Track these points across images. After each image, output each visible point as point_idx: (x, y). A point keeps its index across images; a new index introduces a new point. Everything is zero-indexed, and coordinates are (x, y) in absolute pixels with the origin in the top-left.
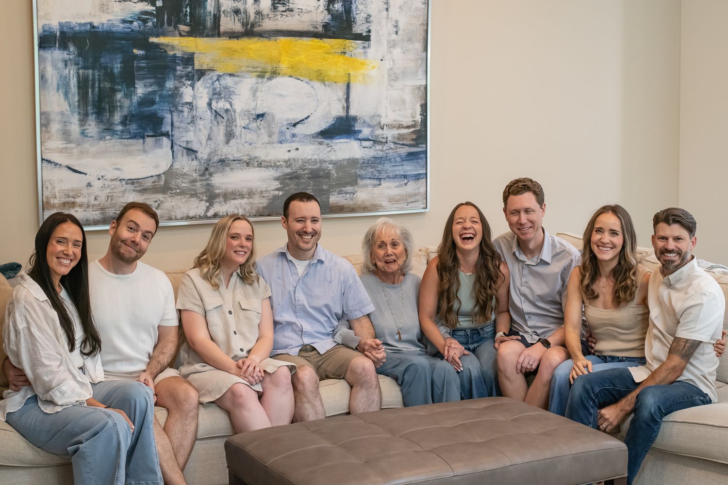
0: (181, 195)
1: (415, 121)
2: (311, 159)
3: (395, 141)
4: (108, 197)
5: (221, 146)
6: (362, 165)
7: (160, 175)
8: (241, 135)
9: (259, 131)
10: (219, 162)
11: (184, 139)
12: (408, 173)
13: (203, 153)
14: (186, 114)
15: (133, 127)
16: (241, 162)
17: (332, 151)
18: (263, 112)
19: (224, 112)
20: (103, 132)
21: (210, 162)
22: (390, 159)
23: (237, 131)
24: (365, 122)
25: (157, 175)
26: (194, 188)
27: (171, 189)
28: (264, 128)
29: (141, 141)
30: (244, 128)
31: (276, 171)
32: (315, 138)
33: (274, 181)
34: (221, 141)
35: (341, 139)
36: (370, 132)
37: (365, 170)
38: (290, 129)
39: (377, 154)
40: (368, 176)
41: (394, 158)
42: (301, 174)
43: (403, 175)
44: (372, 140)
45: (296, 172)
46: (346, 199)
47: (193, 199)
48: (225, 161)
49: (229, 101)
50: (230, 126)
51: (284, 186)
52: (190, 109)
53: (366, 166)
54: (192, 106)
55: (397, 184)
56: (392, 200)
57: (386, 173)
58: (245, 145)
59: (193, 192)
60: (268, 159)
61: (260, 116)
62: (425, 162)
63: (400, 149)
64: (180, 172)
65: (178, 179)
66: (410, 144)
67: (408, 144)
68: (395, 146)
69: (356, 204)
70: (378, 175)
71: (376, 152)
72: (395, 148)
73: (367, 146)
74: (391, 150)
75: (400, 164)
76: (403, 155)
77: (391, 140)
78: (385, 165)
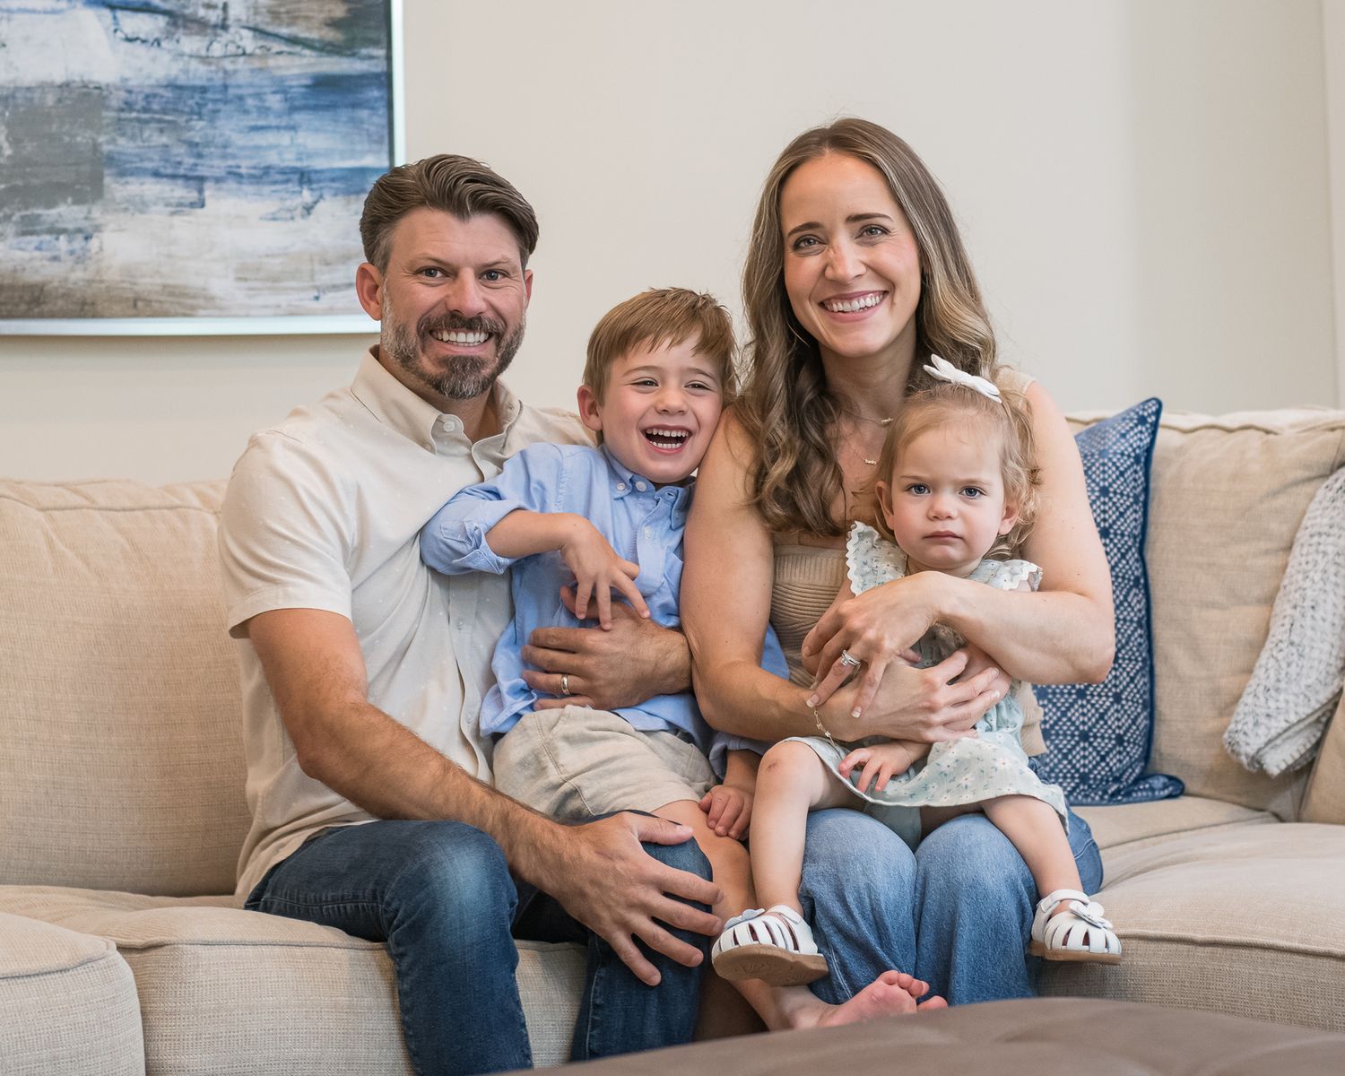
3: (262, 21)
6: (123, 115)
12: (319, 164)
22: (241, 98)
37: (133, 138)
39: (186, 72)
40: (146, 165)
41: (258, 96)
43: (294, 170)
44: (164, 12)
46: (55, 259)
53: (138, 120)
55: (270, 206)
56: (251, 273)
57: (224, 157)
62: (384, 121)
63: (282, 61)
66: (320, 41)
67: (313, 40)
68: (261, 43)
69: (102, 281)
70: (192, 161)
71: (180, 64)
72: (258, 52)
73: (142, 36)
74: (242, 59)
75: (283, 124)
76: (294, 83)
77: (244, 18)
78: (218, 123)
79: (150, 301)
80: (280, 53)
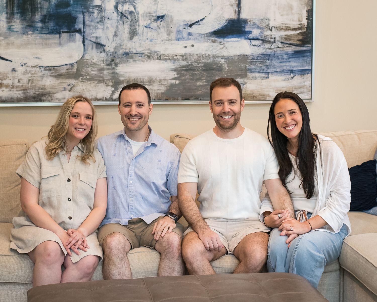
0: (91, 81)
1: (301, 24)
2: (205, 54)
3: (283, 41)
4: (29, 80)
5: (126, 42)
6: (252, 61)
7: (73, 64)
8: (143, 33)
9: (159, 30)
10: (123, 55)
11: (94, 35)
12: (295, 69)
13: (110, 47)
14: (95, 14)
15: (51, 25)
16: (143, 55)
17: (225, 48)
18: (163, 14)
19: (128, 13)
20: (26, 28)
21: (116, 54)
22: (278, 56)
23: (140, 29)
24: (255, 24)
25: (70, 64)
26: (101, 75)
27: (82, 75)
28: (164, 27)
29: (58, 36)
30: (146, 27)
31: (174, 63)
32: (209, 37)
33: (171, 71)
34: (125, 37)
35: (233, 38)
36: (260, 32)
37: (254, 65)
38: (186, 29)
39: (266, 51)
40: (257, 70)
41: (282, 56)
42: (196, 67)
43: (289, 70)
44: (261, 40)
45: (192, 65)
47: (100, 84)
48: (129, 54)
49: (133, 5)
50: (134, 26)
51: (181, 76)
52: (99, 11)
53: (255, 61)
54: (101, 8)
55: (284, 77)
57: (274, 68)
58: (147, 41)
59: (101, 79)
60: (166, 53)
61: (160, 18)
62: (310, 60)
63: (287, 48)
64: (90, 62)
65: (88, 67)
66: (296, 44)
67: (295, 44)
68: (283, 45)
69: (246, 93)
70: (267, 69)
71: (265, 50)
72: (282, 47)
73: (256, 45)
74: (278, 48)
75: (287, 61)
76: (290, 53)
77: (279, 40)
78: (273, 61)
79: (256, 97)
80: (286, 47)
